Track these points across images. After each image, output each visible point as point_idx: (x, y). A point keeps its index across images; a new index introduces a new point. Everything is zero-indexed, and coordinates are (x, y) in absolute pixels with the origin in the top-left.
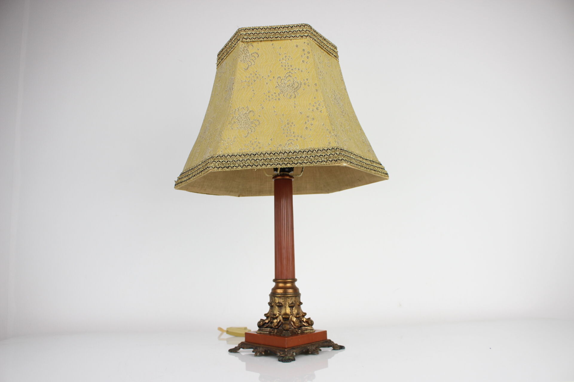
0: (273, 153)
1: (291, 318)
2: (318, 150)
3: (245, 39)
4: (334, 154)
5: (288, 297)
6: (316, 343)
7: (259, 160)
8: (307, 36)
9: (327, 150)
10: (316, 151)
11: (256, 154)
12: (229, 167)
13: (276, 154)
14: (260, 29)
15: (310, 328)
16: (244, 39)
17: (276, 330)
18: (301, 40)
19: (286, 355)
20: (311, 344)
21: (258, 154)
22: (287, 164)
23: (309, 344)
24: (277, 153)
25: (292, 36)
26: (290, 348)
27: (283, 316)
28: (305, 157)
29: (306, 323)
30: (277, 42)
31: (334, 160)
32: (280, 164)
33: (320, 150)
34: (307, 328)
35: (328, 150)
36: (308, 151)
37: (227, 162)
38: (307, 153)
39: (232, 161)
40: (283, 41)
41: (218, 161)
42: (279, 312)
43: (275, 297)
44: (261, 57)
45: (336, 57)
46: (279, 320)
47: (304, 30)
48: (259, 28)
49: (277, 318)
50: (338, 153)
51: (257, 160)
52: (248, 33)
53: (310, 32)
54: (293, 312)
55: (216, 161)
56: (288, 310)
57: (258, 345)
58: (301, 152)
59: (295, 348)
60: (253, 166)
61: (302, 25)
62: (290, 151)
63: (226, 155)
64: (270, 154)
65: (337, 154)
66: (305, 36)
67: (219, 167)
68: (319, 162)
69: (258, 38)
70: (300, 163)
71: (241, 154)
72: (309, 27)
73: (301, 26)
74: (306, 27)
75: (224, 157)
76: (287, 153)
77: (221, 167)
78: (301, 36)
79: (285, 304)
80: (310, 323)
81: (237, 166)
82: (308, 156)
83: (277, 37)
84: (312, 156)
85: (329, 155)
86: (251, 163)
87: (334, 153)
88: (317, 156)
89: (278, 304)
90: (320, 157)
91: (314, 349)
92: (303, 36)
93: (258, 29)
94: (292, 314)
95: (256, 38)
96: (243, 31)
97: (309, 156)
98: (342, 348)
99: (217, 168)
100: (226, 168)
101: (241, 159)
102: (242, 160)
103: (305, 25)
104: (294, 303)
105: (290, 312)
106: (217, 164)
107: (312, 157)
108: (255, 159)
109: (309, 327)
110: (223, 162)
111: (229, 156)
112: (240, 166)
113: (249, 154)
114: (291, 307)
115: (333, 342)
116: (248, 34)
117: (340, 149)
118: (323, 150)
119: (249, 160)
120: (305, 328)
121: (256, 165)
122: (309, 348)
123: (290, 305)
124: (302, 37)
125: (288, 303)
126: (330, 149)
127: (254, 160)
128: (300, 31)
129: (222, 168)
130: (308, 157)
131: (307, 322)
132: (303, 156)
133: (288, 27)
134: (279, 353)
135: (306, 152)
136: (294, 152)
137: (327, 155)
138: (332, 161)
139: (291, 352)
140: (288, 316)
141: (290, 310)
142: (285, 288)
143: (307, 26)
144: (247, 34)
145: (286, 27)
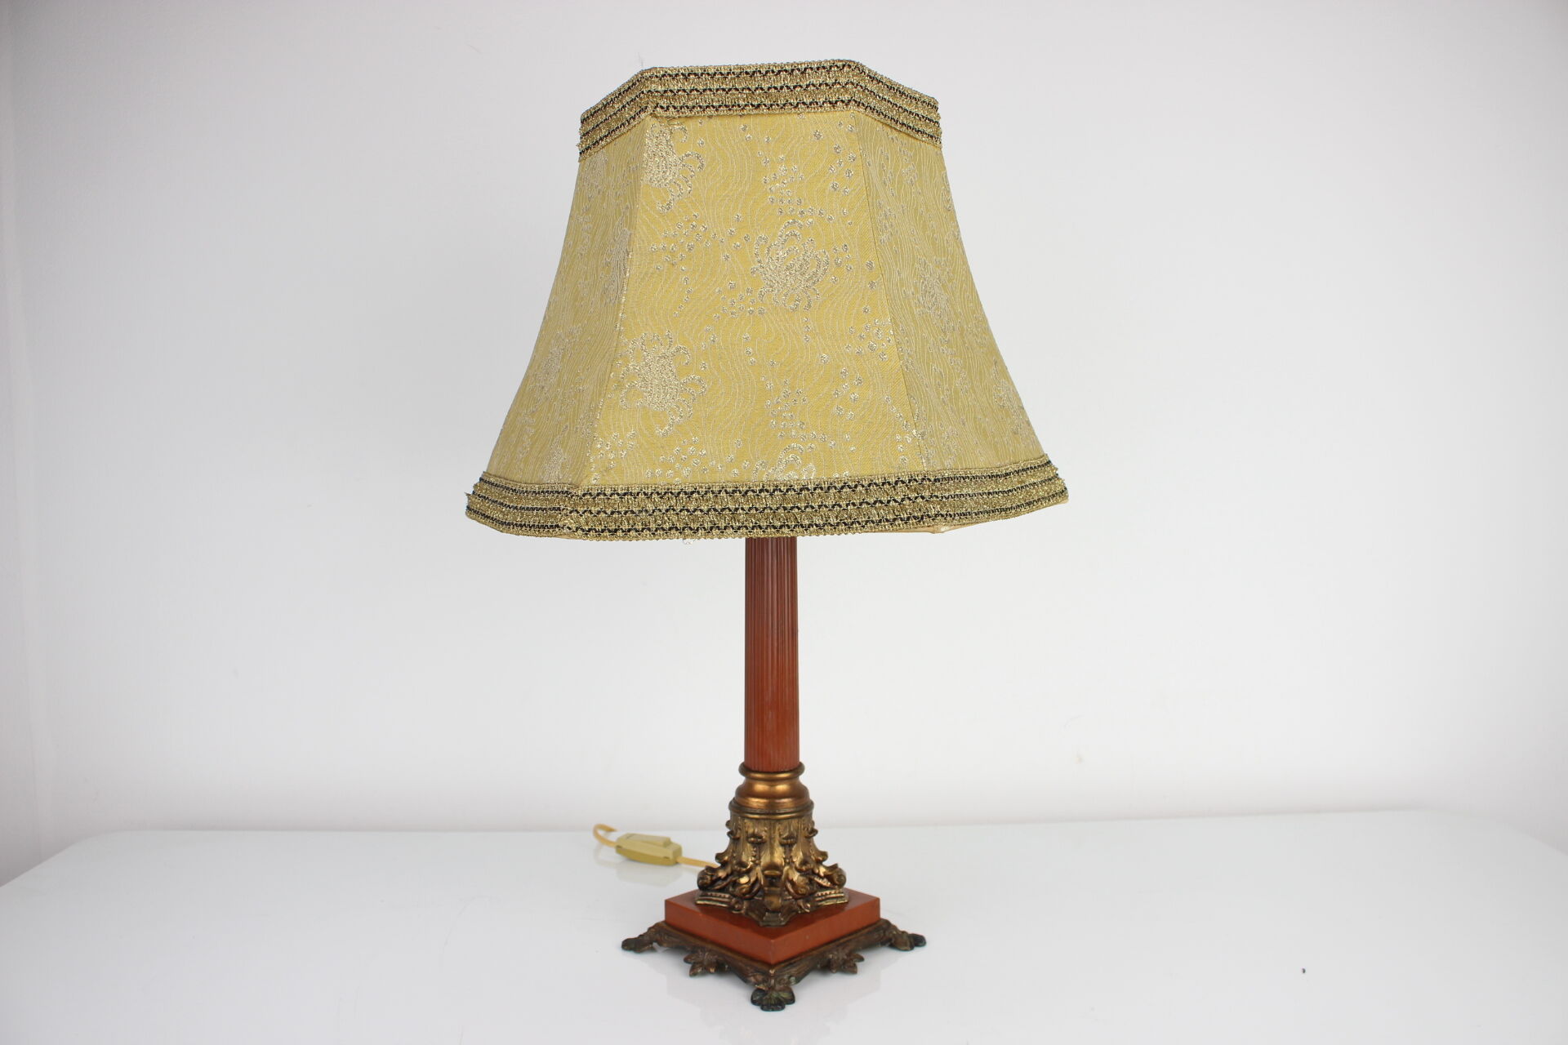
0: (741, 489)
1: (787, 875)
2: (869, 485)
3: (662, 107)
4: (916, 498)
5: (779, 820)
6: (850, 938)
7: (701, 511)
8: (849, 101)
9: (896, 483)
10: (863, 486)
11: (692, 493)
12: (616, 530)
13: (750, 493)
14: (708, 74)
15: (835, 893)
16: (658, 109)
17: (745, 905)
18: (831, 115)
19: (772, 988)
20: (837, 943)
21: (698, 492)
22: (781, 527)
23: (831, 945)
24: (753, 491)
25: (804, 103)
26: (783, 965)
27: (766, 872)
28: (833, 507)
29: (825, 880)
30: (758, 120)
31: (915, 518)
32: (760, 527)
33: (875, 484)
34: (828, 892)
35: (900, 484)
36: (840, 485)
37: (612, 513)
38: (839, 492)
39: (626, 513)
40: (778, 117)
41: (585, 511)
42: (755, 856)
43: (744, 818)
44: (709, 168)
45: (935, 137)
46: (753, 879)
47: (839, 83)
48: (705, 71)
49: (748, 872)
50: (926, 494)
51: (695, 510)
52: (672, 87)
53: (859, 88)
54: (791, 857)
55: (581, 510)
56: (778, 856)
57: (699, 943)
58: (822, 489)
59: (795, 962)
60: (683, 530)
61: (833, 64)
62: (791, 486)
63: (608, 492)
64: (734, 492)
65: (923, 498)
66: (843, 102)
67: (589, 530)
68: (873, 522)
69: (700, 107)
70: (817, 526)
71: (650, 491)
72: (857, 71)
73: (831, 67)
74: (848, 73)
75: (602, 497)
76: (781, 491)
77: (595, 529)
78: (830, 103)
79: (771, 838)
80: (836, 877)
81: (640, 527)
82: (841, 503)
83: (759, 106)
84: (854, 504)
85: (899, 501)
86: (678, 520)
87: (916, 495)
88: (868, 503)
89: (752, 839)
90: (876, 508)
91: (845, 957)
92: (836, 102)
93: (702, 74)
94: (789, 864)
95: (694, 107)
96: (656, 80)
97: (843, 504)
98: (917, 941)
99: (583, 530)
100: (608, 534)
101: (650, 507)
102: (654, 511)
103: (844, 66)
104: (795, 834)
105: (785, 859)
106: (582, 520)
107: (852, 507)
108: (691, 508)
109: (833, 892)
110: (599, 513)
111: (618, 494)
112: (649, 529)
113: (673, 491)
114: (787, 845)
115: (895, 928)
116: (671, 91)
117: (932, 479)
118: (883, 484)
119: (674, 510)
120: (824, 893)
121: (692, 527)
122: (831, 956)
123: (785, 841)
124: (833, 104)
125: (780, 835)
126: (903, 482)
127: (688, 511)
128: (827, 85)
129: (596, 532)
130: (840, 506)
131: (828, 877)
132: (827, 503)
133: (793, 70)
134: (754, 976)
135: (835, 488)
136: (801, 490)
137: (895, 500)
138: (908, 519)
139: (786, 977)
140: (778, 872)
141: (785, 853)
142: (771, 797)
143: (849, 66)
144: (670, 94)
145: (786, 71)
